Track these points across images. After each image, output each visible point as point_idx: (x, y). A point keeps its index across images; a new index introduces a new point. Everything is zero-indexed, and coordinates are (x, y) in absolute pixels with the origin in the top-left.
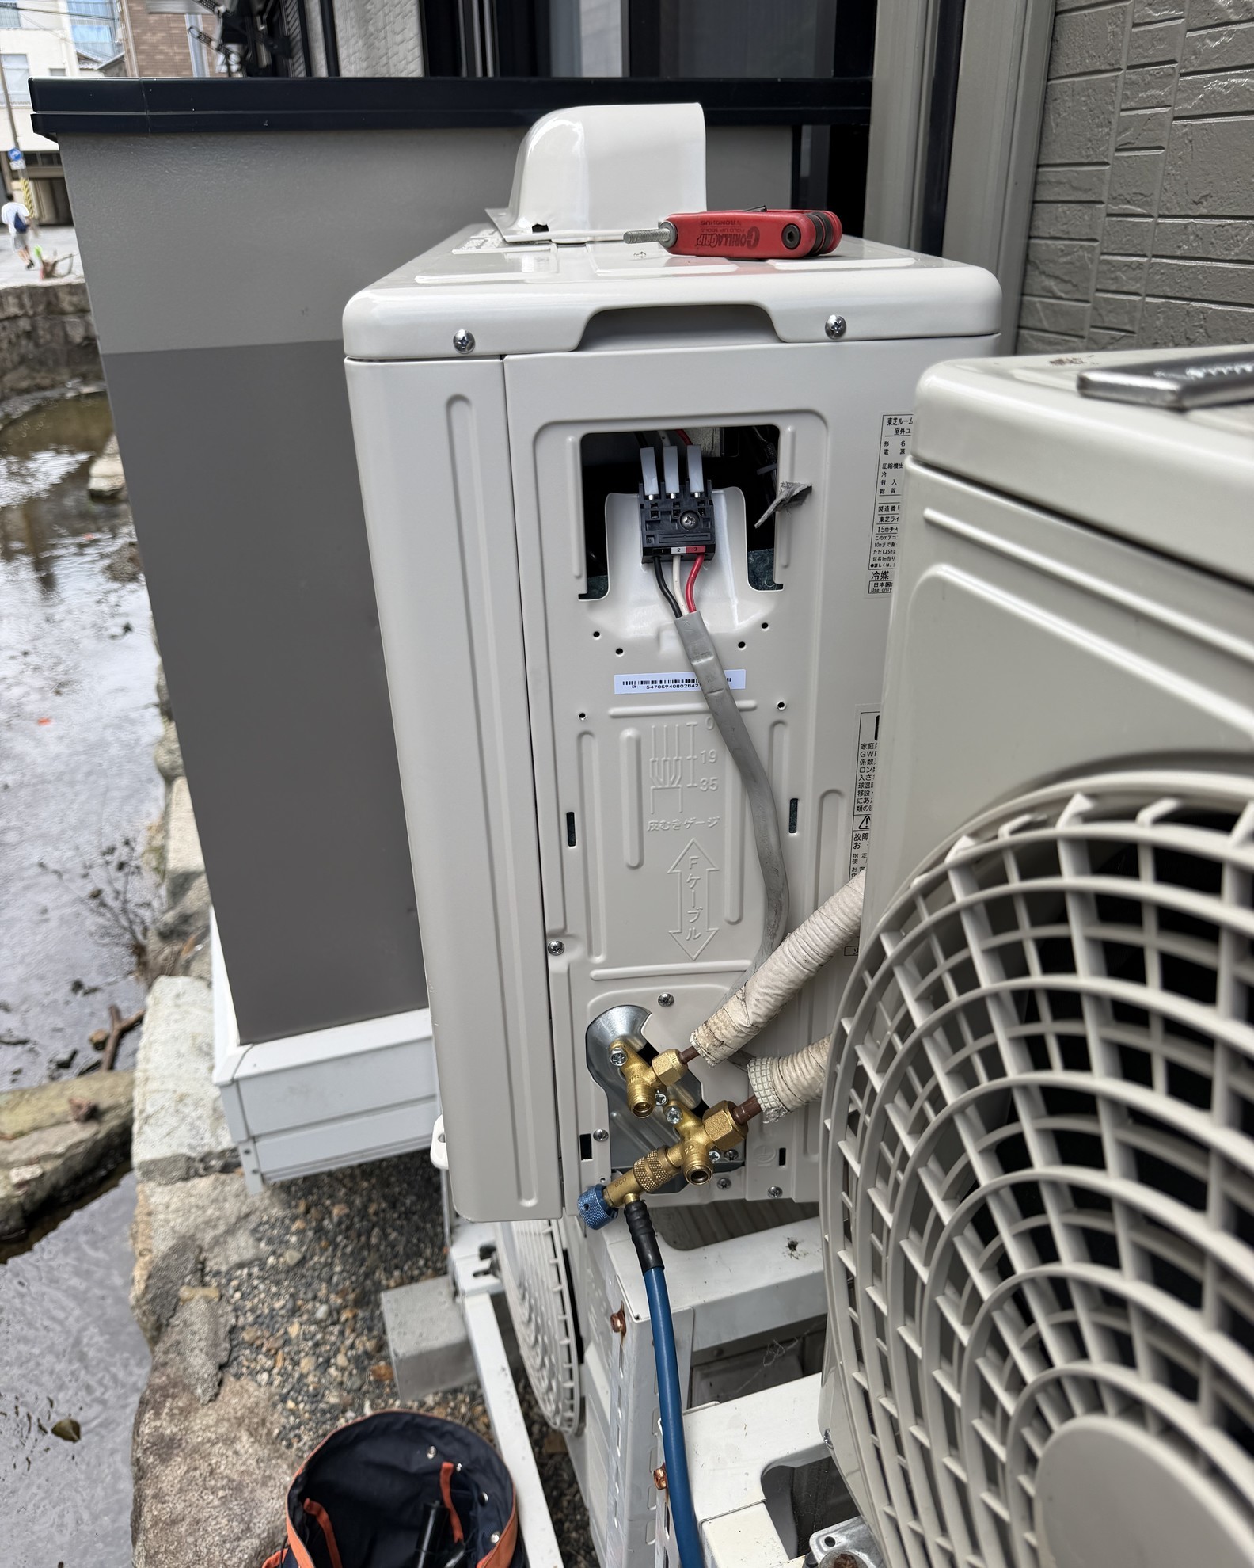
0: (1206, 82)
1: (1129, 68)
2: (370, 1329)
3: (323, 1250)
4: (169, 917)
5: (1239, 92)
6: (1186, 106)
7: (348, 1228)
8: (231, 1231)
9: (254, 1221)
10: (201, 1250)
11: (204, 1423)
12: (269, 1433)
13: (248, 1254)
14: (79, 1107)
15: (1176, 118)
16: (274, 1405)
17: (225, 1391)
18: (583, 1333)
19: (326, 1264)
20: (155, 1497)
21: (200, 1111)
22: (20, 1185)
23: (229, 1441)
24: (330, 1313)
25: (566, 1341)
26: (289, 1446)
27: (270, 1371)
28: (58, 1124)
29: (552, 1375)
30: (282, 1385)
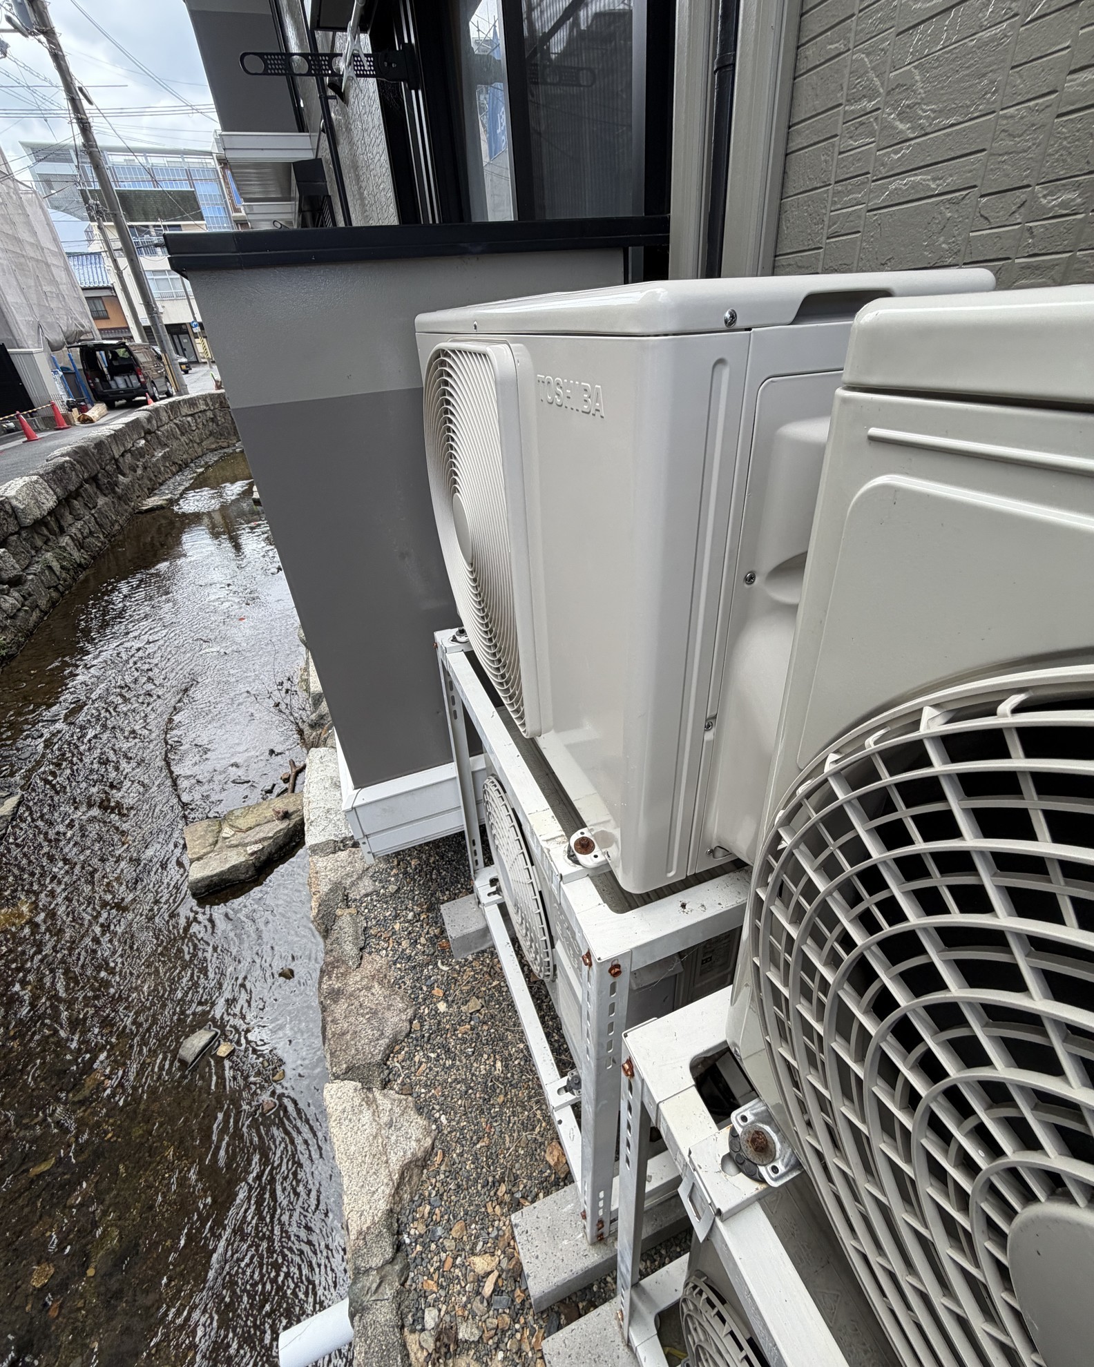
0: (891, 183)
1: (836, 182)
2: (436, 923)
3: (408, 883)
4: (313, 717)
5: (914, 186)
6: (876, 201)
7: (420, 871)
8: (360, 878)
9: (371, 871)
10: (345, 888)
11: (355, 980)
12: (389, 982)
13: (370, 890)
14: (279, 813)
15: (869, 211)
16: (390, 967)
17: (364, 961)
18: (553, 934)
19: (411, 891)
20: (332, 1021)
21: (338, 816)
22: (252, 854)
23: (369, 988)
24: (415, 916)
25: (544, 938)
26: (400, 988)
27: (386, 949)
28: (269, 822)
29: (536, 953)
30: (393, 956)
